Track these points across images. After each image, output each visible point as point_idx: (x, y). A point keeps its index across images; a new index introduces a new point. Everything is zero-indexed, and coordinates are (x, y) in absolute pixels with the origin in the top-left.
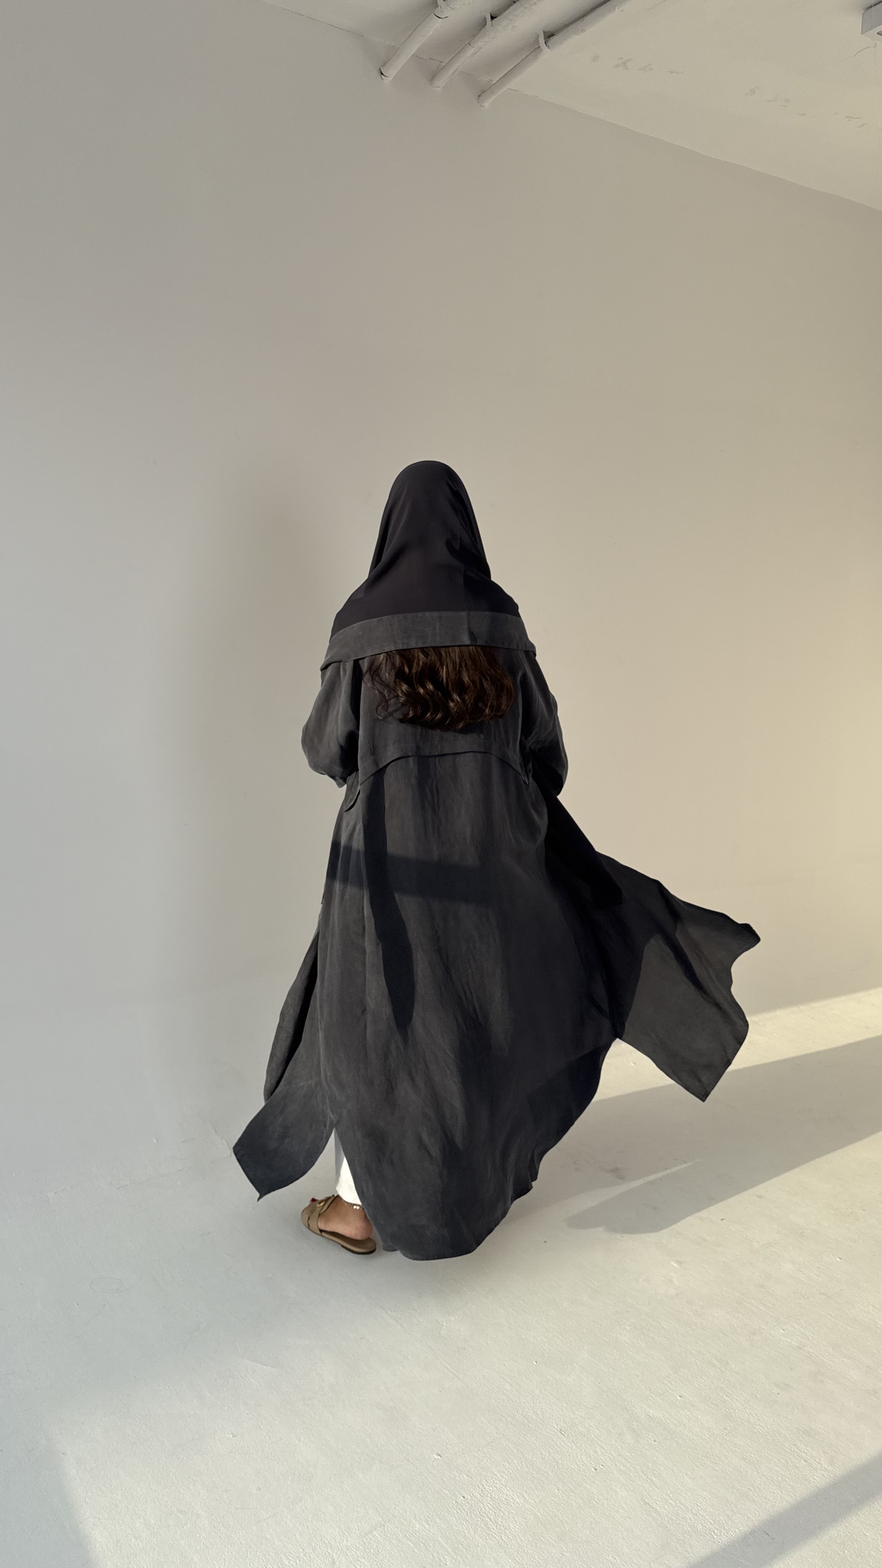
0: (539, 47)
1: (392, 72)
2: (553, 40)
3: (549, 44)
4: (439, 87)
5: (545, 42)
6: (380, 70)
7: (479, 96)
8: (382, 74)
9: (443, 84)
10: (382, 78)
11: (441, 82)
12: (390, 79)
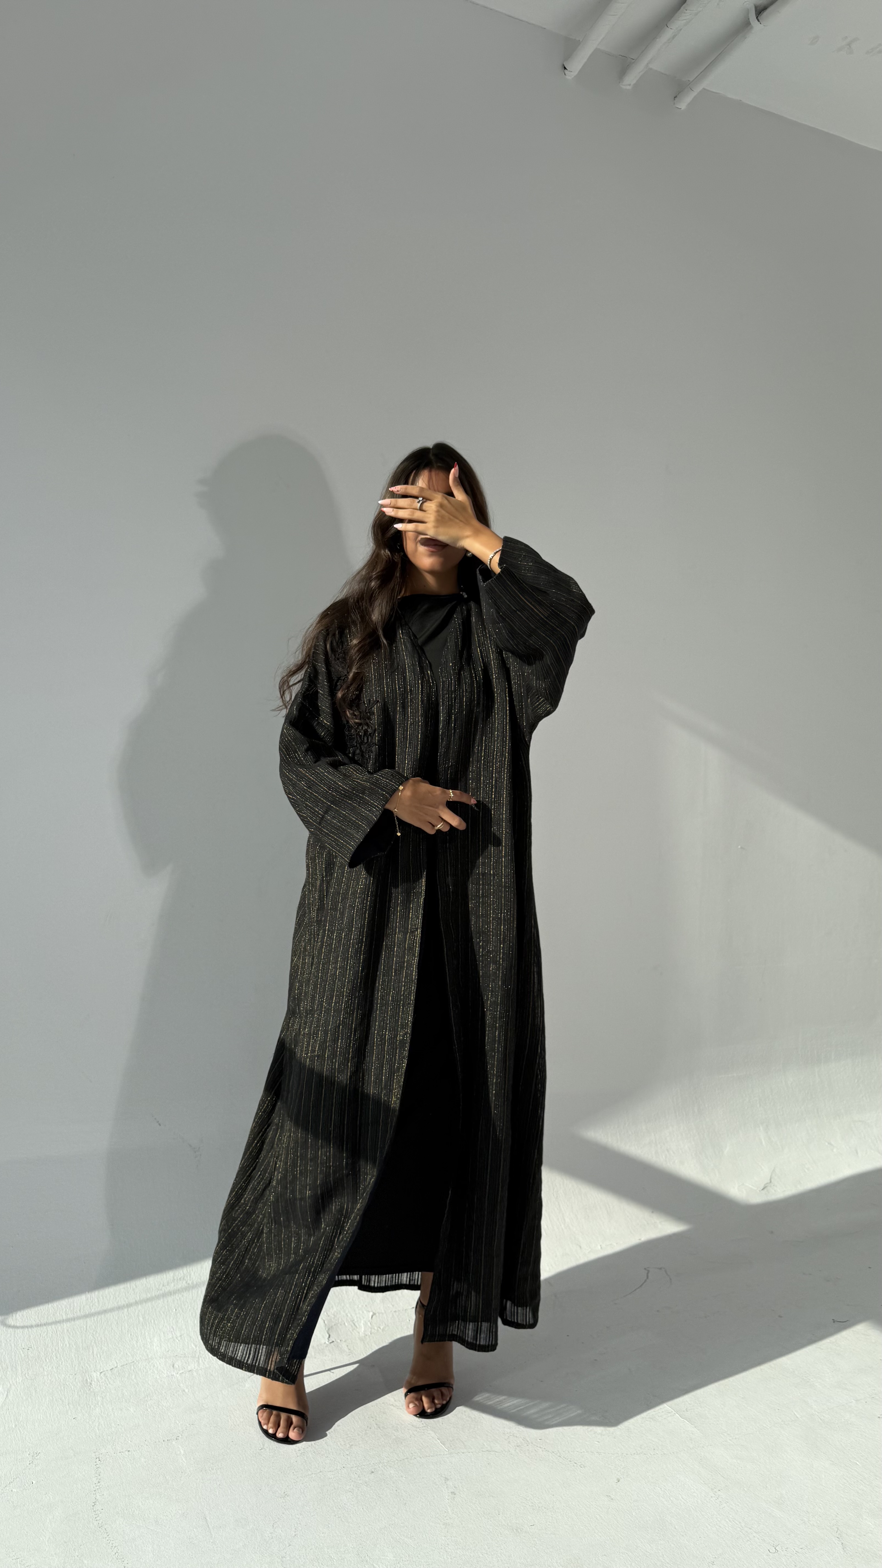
0: (750, 24)
1: (576, 66)
2: (765, 13)
3: (759, 18)
4: (630, 85)
5: (757, 18)
6: (563, 65)
7: (675, 97)
8: (565, 68)
9: (635, 82)
10: (565, 74)
11: (631, 79)
12: (575, 73)
